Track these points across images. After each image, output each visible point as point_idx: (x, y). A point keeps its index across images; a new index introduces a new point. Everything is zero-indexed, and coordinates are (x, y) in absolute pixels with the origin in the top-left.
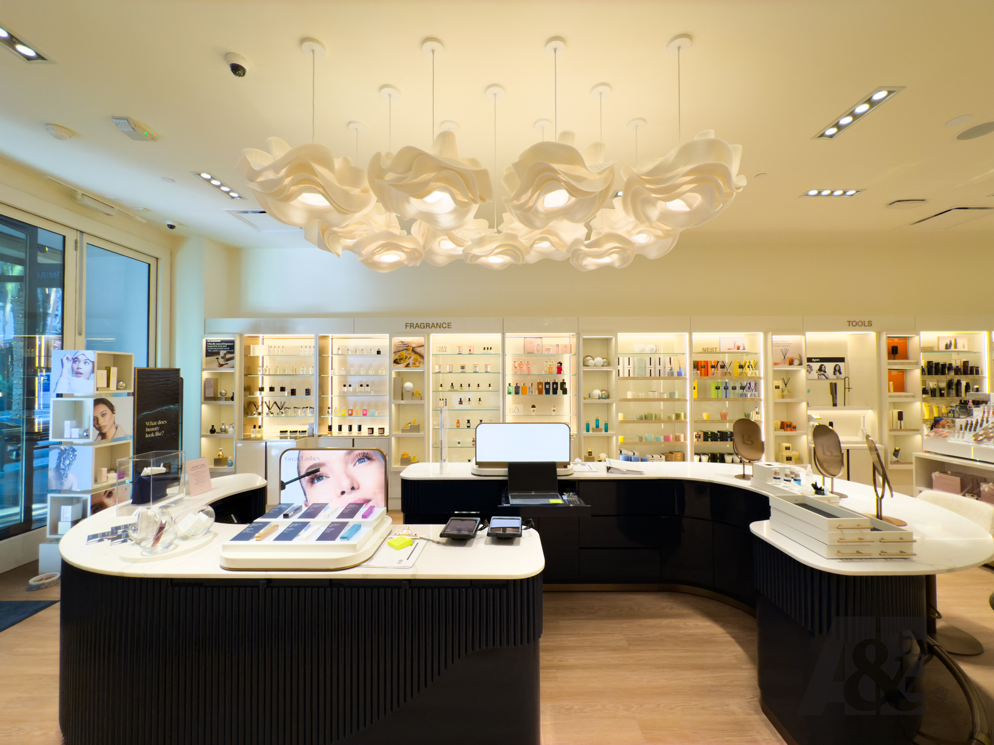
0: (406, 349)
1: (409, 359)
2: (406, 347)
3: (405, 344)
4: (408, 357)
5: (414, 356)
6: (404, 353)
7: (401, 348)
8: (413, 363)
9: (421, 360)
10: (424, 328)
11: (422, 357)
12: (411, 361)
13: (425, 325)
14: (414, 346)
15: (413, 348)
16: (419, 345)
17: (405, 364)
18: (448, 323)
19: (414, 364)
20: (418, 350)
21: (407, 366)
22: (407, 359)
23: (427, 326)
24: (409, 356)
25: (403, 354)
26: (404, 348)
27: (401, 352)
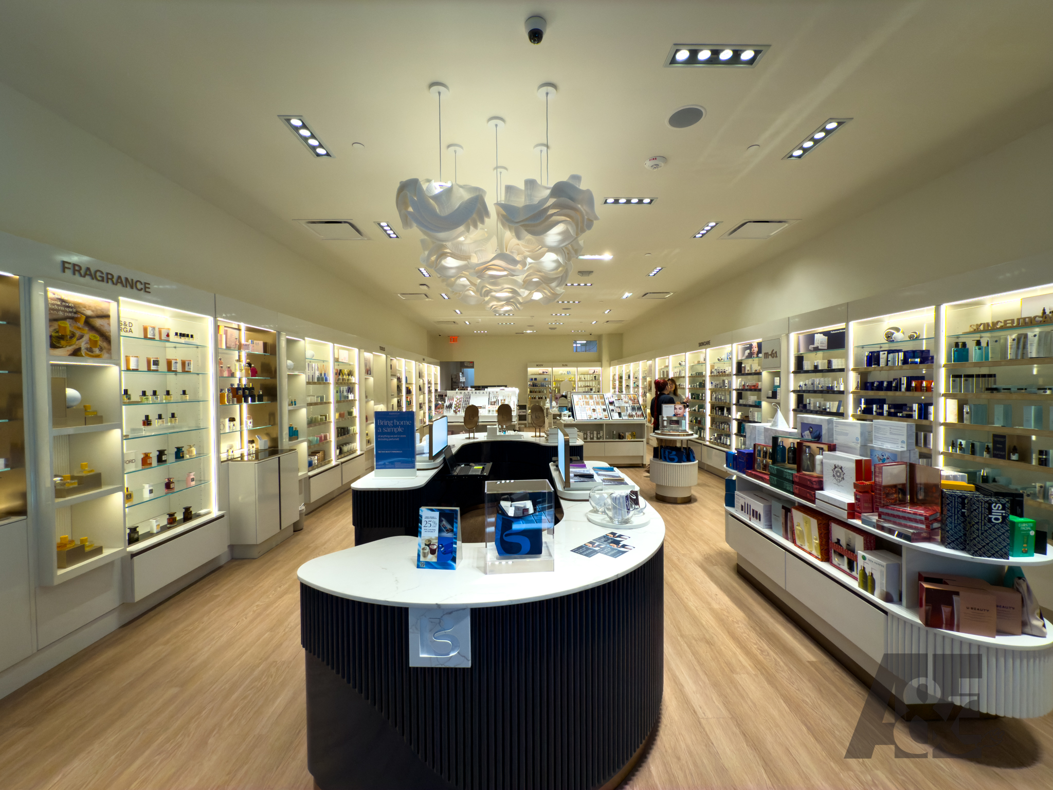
0: (72, 318)
1: (78, 339)
2: (72, 313)
3: (68, 307)
4: (77, 335)
5: (89, 335)
6: (67, 325)
7: (61, 313)
8: (87, 349)
9: (105, 344)
10: (103, 281)
11: (106, 338)
12: (83, 344)
13: (104, 275)
14: (89, 313)
15: (88, 318)
16: (99, 313)
17: (70, 349)
18: (145, 283)
19: (90, 350)
20: (98, 323)
21: (76, 353)
22: (75, 339)
23: (108, 279)
24: (78, 333)
25: (65, 328)
26: (67, 314)
27: (60, 323)
